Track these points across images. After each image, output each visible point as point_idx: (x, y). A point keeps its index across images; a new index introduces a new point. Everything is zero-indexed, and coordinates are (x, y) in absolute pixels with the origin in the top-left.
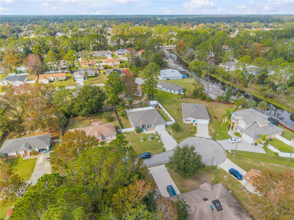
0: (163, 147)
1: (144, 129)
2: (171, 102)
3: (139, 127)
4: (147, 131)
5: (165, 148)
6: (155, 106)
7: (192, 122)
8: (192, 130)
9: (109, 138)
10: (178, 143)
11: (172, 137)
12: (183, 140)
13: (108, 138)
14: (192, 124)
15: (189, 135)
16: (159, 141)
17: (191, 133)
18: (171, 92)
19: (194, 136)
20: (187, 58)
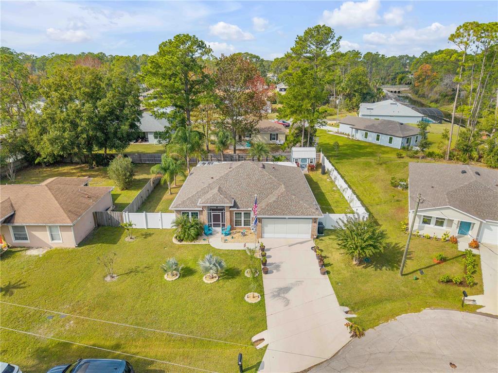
0: (254, 339)
1: (219, 229)
2: (370, 163)
3: (195, 214)
4: (229, 237)
5: (260, 346)
6: (309, 166)
7: (453, 231)
8: (455, 271)
9: (44, 236)
10: (357, 331)
11: (335, 285)
12: (393, 315)
13: (38, 234)
14: (455, 241)
15: (435, 291)
16: (252, 298)
17: (449, 281)
18: (378, 143)
19: (463, 307)
20: (437, 97)
